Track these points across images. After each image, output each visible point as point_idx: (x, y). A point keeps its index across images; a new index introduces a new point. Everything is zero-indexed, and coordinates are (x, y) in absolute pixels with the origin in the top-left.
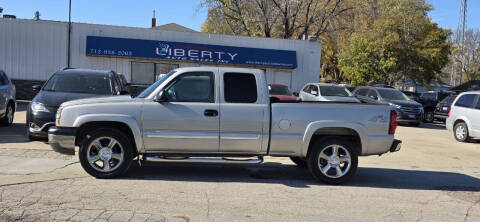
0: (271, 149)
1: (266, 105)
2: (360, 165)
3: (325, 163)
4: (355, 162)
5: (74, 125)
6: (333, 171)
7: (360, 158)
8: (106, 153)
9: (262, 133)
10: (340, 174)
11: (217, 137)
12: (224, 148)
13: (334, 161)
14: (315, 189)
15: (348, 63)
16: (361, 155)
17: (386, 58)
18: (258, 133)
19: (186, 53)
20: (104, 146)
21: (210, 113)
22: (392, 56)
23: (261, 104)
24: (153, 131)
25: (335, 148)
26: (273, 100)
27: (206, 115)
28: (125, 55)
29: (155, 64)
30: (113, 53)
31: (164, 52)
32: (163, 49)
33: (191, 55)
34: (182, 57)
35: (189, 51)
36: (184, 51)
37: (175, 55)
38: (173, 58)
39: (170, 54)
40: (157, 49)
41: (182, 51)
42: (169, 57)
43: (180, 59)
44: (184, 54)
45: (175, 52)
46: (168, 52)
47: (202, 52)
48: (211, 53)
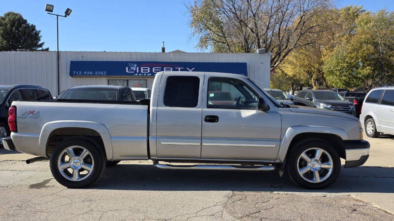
15: (332, 73)
17: (364, 67)
19: (151, 70)
22: (368, 65)
28: (100, 75)
29: (127, 81)
30: (91, 73)
31: (132, 70)
32: (132, 68)
33: (155, 71)
34: (148, 73)
35: (154, 68)
36: (149, 68)
37: (142, 72)
38: (140, 75)
39: (138, 72)
40: (127, 68)
41: (147, 69)
42: (137, 74)
43: (146, 75)
44: (149, 71)
45: (142, 70)
46: (136, 70)
47: (165, 68)
48: (172, 69)
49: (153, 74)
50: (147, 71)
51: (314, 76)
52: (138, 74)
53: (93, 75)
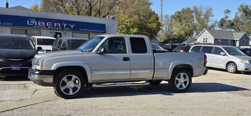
0: (154, 77)
1: (151, 54)
2: (193, 82)
3: (177, 82)
5: (51, 69)
9: (151, 69)
10: (184, 87)
11: (129, 72)
12: (132, 77)
13: (182, 80)
18: (148, 69)
20: (69, 80)
21: (126, 59)
23: (149, 54)
24: (97, 70)
25: (182, 74)
26: (154, 51)
27: (124, 60)
28: (8, 25)
29: (26, 30)
31: (32, 24)
32: (32, 22)
33: (48, 25)
34: (43, 26)
35: (47, 23)
36: (44, 23)
37: (39, 25)
38: (38, 27)
39: (36, 25)
40: (28, 21)
41: (43, 23)
42: (35, 26)
43: (42, 27)
44: (44, 25)
45: (39, 24)
46: (35, 23)
47: (55, 23)
48: (60, 24)
49: (47, 27)
50: (43, 25)
52: (37, 26)
53: (1, 25)
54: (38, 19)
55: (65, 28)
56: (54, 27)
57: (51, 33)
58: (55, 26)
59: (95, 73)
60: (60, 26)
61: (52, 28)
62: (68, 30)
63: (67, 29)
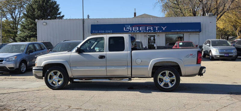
0: (133, 74)
1: (129, 52)
4: (178, 80)
5: (42, 66)
6: (166, 85)
7: (181, 78)
8: (56, 78)
9: (127, 66)
11: (105, 69)
13: (167, 79)
14: (155, 94)
16: (181, 76)
18: (125, 66)
19: (139, 29)
20: (55, 74)
21: (102, 57)
24: (76, 67)
25: (167, 72)
27: (99, 58)
28: (109, 32)
30: (103, 31)
31: (128, 29)
32: (127, 28)
33: (141, 29)
34: (137, 31)
35: (141, 28)
36: (138, 28)
37: (133, 30)
38: (132, 32)
39: (131, 30)
40: (124, 28)
41: (137, 28)
42: (130, 32)
43: (136, 32)
44: (138, 30)
45: (133, 29)
46: (130, 29)
47: (147, 27)
48: (152, 28)
49: (140, 31)
50: (137, 29)
51: (238, 29)
52: (131, 31)
53: (104, 33)
54: (132, 25)
55: (157, 31)
56: (146, 30)
57: (145, 36)
58: (148, 30)
59: (74, 69)
60: (152, 30)
61: (145, 31)
62: (160, 32)
63: (158, 31)
